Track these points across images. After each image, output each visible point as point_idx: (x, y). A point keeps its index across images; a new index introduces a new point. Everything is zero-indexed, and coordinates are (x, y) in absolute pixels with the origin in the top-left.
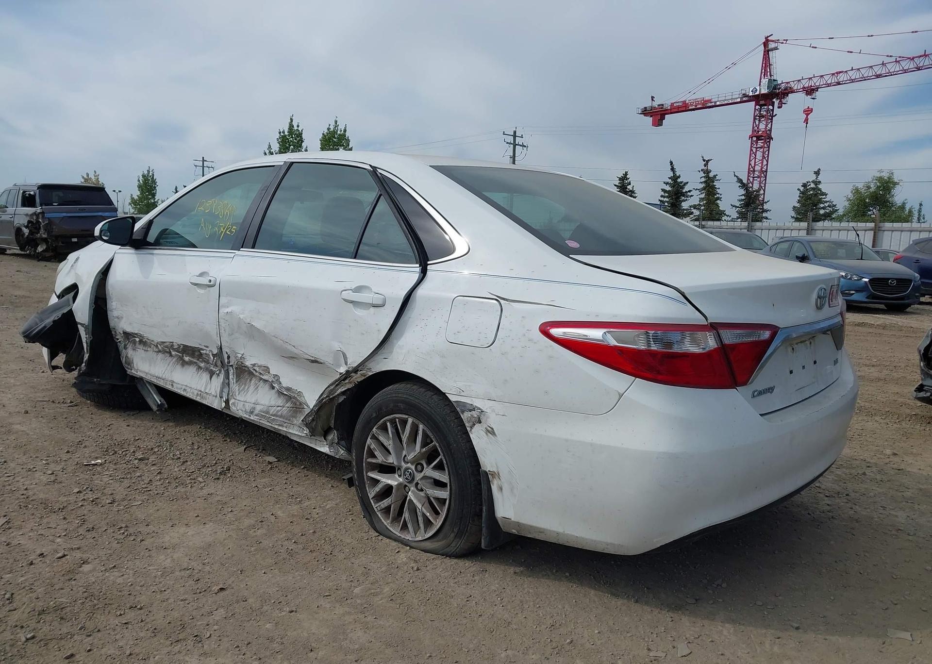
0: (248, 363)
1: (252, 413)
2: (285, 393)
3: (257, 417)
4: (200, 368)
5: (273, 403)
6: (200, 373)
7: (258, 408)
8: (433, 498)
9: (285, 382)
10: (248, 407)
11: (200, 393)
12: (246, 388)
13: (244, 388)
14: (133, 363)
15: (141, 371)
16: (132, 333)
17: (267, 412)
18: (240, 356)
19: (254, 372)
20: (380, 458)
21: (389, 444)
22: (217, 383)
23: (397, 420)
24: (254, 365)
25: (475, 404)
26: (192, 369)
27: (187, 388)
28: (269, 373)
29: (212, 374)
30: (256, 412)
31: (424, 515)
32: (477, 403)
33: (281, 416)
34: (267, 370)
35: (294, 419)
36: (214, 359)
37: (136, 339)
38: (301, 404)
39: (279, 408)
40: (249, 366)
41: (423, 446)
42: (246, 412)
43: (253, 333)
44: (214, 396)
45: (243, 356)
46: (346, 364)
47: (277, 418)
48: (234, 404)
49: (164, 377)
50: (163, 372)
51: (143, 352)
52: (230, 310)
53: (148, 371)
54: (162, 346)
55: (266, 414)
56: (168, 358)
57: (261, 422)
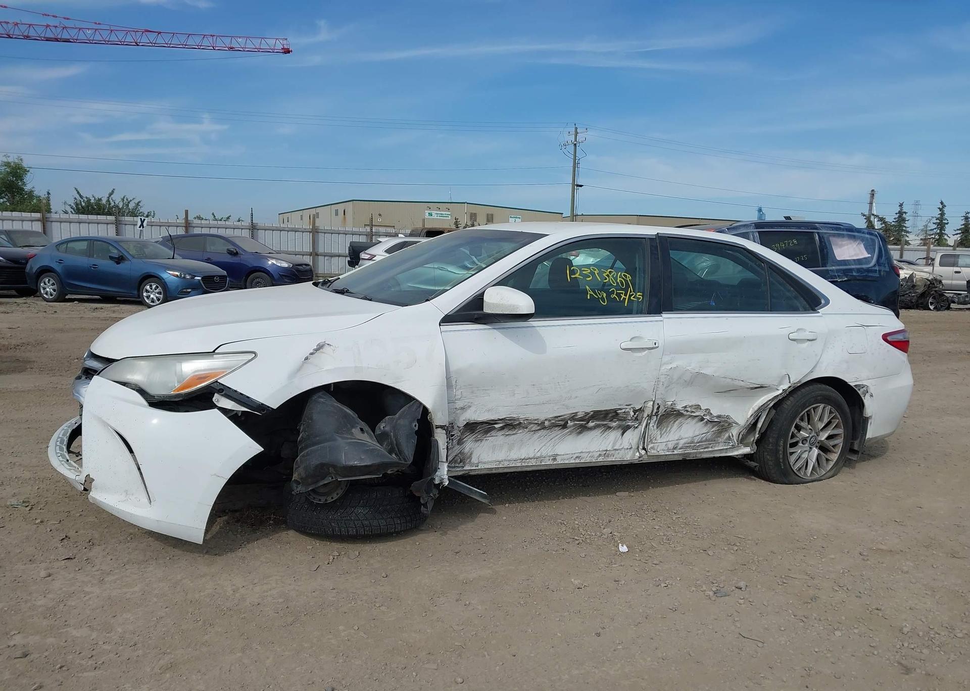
0: (679, 407)
1: (675, 448)
2: (716, 420)
3: (681, 450)
4: (610, 428)
5: (697, 433)
6: (606, 433)
7: (682, 442)
9: (715, 412)
10: (671, 446)
11: (606, 453)
12: (669, 429)
13: (666, 430)
14: (470, 457)
15: (485, 463)
16: (493, 420)
17: (692, 442)
18: (670, 403)
19: (685, 413)
22: (632, 437)
24: (685, 407)
25: (864, 384)
26: (597, 432)
27: (581, 454)
28: (701, 409)
29: (625, 429)
30: (680, 446)
32: (865, 383)
33: (706, 440)
34: (698, 407)
35: (719, 438)
36: (635, 414)
37: (495, 426)
38: (730, 424)
39: (704, 435)
40: (681, 409)
42: (668, 450)
44: (627, 449)
45: (675, 402)
46: (790, 382)
47: (703, 443)
48: (652, 448)
49: (539, 455)
50: (536, 451)
51: (502, 437)
52: (674, 365)
53: (504, 458)
54: (553, 421)
55: (691, 444)
56: (557, 432)
57: (685, 452)
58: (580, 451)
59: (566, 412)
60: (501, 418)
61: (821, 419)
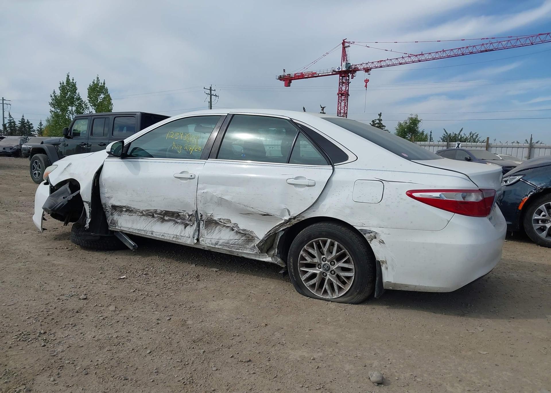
0: (216, 218)
1: (216, 244)
2: (242, 232)
3: (220, 246)
4: (177, 223)
5: (232, 238)
6: (176, 225)
7: (221, 242)
8: (343, 277)
9: (242, 226)
10: (214, 241)
11: (176, 236)
12: (213, 231)
13: (211, 231)
14: (117, 223)
15: (123, 227)
16: (121, 206)
17: (228, 243)
18: (209, 215)
19: (220, 223)
20: (309, 260)
21: (314, 252)
22: (190, 231)
23: (320, 241)
24: (220, 219)
25: (372, 230)
26: (171, 224)
27: (165, 234)
28: (231, 222)
29: (186, 225)
30: (220, 243)
31: (338, 286)
32: (373, 229)
33: (238, 244)
34: (229, 221)
35: (247, 245)
36: (189, 217)
37: (123, 209)
38: (252, 237)
39: (236, 240)
40: (217, 220)
41: (337, 252)
42: (212, 244)
43: (221, 202)
44: (187, 237)
45: (212, 215)
46: (289, 215)
47: (236, 246)
48: (203, 240)
49: (145, 229)
50: (144, 227)
51: (128, 216)
52: (205, 191)
53: (131, 227)
54: (147, 212)
55: (227, 244)
56: (150, 219)
57: (223, 248)
58: (164, 232)
59: (152, 208)
60: (124, 205)
61: (330, 251)
